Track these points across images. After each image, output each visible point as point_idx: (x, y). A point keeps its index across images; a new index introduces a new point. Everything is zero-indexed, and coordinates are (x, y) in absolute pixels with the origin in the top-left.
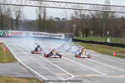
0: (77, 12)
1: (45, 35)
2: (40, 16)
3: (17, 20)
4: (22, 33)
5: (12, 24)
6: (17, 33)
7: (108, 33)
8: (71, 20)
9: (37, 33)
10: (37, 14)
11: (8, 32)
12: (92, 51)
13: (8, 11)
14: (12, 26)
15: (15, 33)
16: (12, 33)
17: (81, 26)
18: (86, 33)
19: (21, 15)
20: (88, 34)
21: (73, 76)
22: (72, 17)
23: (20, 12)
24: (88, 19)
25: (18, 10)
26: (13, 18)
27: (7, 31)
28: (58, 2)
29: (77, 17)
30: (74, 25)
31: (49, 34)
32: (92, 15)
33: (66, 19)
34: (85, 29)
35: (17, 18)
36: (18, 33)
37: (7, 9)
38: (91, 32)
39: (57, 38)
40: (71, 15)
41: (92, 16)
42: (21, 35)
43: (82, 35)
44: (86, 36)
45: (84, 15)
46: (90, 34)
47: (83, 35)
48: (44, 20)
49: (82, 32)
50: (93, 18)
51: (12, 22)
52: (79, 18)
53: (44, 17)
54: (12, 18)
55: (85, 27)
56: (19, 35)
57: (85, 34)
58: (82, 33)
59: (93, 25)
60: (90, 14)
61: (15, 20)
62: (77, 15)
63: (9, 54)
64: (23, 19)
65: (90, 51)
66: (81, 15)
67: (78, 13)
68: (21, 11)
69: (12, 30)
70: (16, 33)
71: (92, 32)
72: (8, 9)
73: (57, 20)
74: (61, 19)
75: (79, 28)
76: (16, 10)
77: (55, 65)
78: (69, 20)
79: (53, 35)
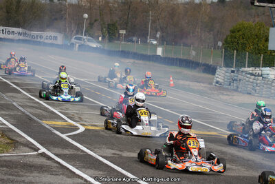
1: (19, 34)
7: (158, 36)
8: (77, 2)
9: (3, 30)
17: (99, 17)
18: (109, 33)
20: (115, 36)
21: (82, 129)
30: (86, 16)
31: (28, 32)
33: (66, 1)
34: (109, 25)
38: (121, 32)
39: (46, 41)
43: (100, 39)
44: (111, 40)
46: (119, 36)
47: (103, 38)
49: (102, 30)
55: (107, 19)
57: (107, 36)
58: (100, 33)
59: (126, 17)
71: (123, 32)
74: (56, 1)
75: (96, 21)
77: (41, 102)
78: (74, 3)
79: (37, 36)
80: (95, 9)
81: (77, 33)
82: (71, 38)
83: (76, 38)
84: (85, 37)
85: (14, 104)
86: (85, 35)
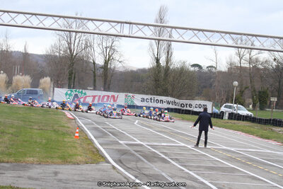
0: (242, 53)
1: (169, 103)
2: (158, 60)
3: (105, 67)
4: (116, 96)
5: (95, 76)
6: (106, 97)
8: (227, 70)
9: (151, 99)
10: (151, 54)
11: (85, 94)
12: (274, 143)
13: (86, 46)
14: (95, 81)
15: (100, 96)
16: (94, 97)
17: (249, 85)
18: (260, 101)
19: (114, 56)
20: (266, 103)
22: (231, 64)
23: (114, 50)
24: (265, 69)
25: (109, 44)
26: (96, 62)
27: (84, 91)
28: (203, 31)
29: (242, 65)
30: (236, 83)
31: (177, 101)
32: (275, 60)
33: (216, 68)
34: (260, 92)
35: (106, 62)
36: (109, 96)
37: (84, 42)
38: (272, 99)
39: (195, 110)
40: (229, 60)
41: (275, 63)
42: (114, 101)
43: (251, 106)
44: (262, 108)
45: (257, 60)
46: (270, 104)
47: (254, 106)
48: (167, 68)
49: (253, 98)
50: (277, 66)
51: (94, 72)
52: (247, 65)
53: (167, 63)
54: (94, 63)
55: (258, 86)
56: (109, 102)
57: (258, 104)
58: (251, 100)
59: (278, 84)
60: (271, 59)
61: (102, 68)
62: (241, 58)
63: (89, 144)
64: (120, 65)
65: (270, 142)
66: (250, 61)
67: (243, 56)
68: (116, 48)
69: (95, 89)
70: (104, 96)
71: (274, 99)
72: (86, 42)
73: (197, 69)
74: (204, 68)
75: (246, 88)
76: (104, 44)
77: (190, 172)
78: (223, 70)
79: (187, 105)
80: (246, 76)
81: (227, 101)
82: (221, 106)
83: (226, 107)
84: (235, 105)
85: (163, 174)
86: (235, 103)
